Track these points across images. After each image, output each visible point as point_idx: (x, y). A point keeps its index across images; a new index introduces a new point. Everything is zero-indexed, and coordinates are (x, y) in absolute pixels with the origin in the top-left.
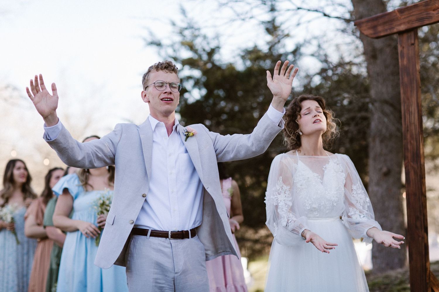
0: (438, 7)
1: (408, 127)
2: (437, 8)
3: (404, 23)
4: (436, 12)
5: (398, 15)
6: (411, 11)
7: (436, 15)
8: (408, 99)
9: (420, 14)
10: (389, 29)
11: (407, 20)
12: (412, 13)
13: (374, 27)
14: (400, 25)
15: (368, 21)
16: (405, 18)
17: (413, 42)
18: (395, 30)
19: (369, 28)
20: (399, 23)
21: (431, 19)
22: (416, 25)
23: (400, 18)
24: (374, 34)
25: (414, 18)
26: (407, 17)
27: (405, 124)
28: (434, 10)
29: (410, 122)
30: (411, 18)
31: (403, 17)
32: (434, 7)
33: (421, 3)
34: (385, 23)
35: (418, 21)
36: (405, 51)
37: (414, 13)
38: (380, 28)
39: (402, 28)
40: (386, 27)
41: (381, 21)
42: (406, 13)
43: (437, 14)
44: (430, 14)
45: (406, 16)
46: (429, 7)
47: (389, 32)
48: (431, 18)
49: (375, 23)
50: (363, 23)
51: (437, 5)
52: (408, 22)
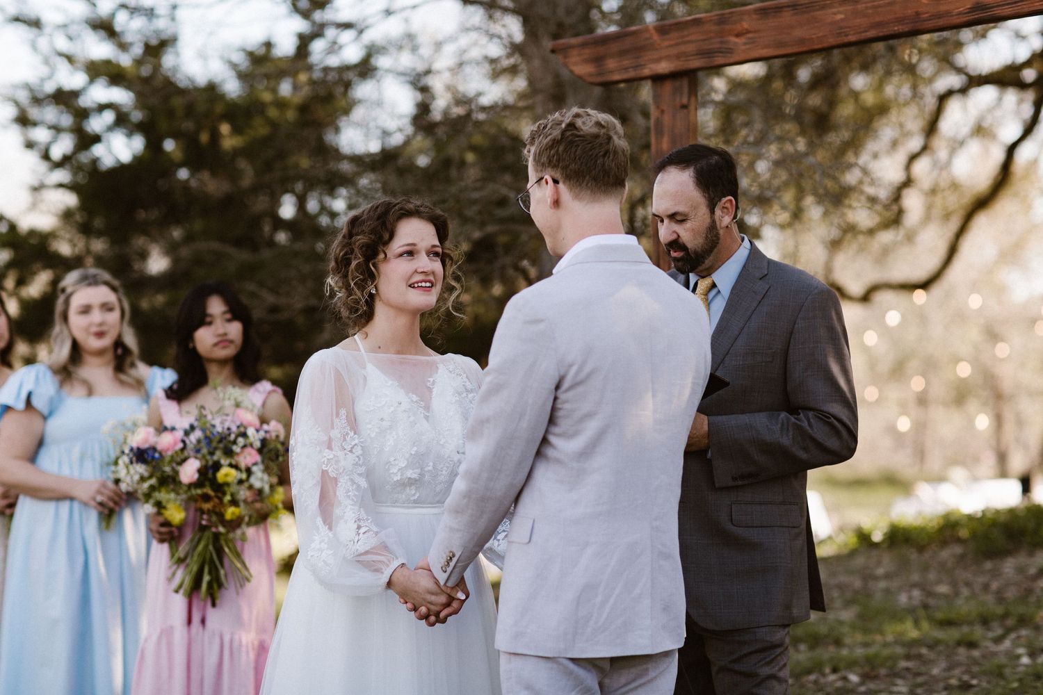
0: (747, 29)
2: (745, 31)
3: (668, 58)
4: (743, 40)
5: (656, 37)
6: (686, 33)
7: (743, 47)
9: (705, 40)
10: (632, 67)
11: (675, 51)
12: (687, 36)
13: (598, 60)
14: (659, 60)
15: (584, 45)
16: (671, 46)
17: (685, 101)
18: (647, 72)
19: (586, 61)
20: (656, 55)
21: (729, 55)
22: (695, 63)
23: (659, 45)
24: (600, 74)
25: (690, 48)
26: (677, 44)
28: (738, 35)
30: (683, 48)
31: (666, 43)
32: (738, 28)
33: (711, 16)
34: (622, 53)
35: (700, 56)
36: (667, 119)
37: (693, 38)
38: (611, 64)
39: (664, 67)
40: (626, 63)
41: (614, 47)
42: (674, 35)
43: (745, 44)
44: (728, 42)
45: (672, 43)
46: (727, 27)
47: (631, 74)
48: (731, 53)
49: (601, 50)
50: (572, 47)
51: (745, 25)
52: (678, 56)
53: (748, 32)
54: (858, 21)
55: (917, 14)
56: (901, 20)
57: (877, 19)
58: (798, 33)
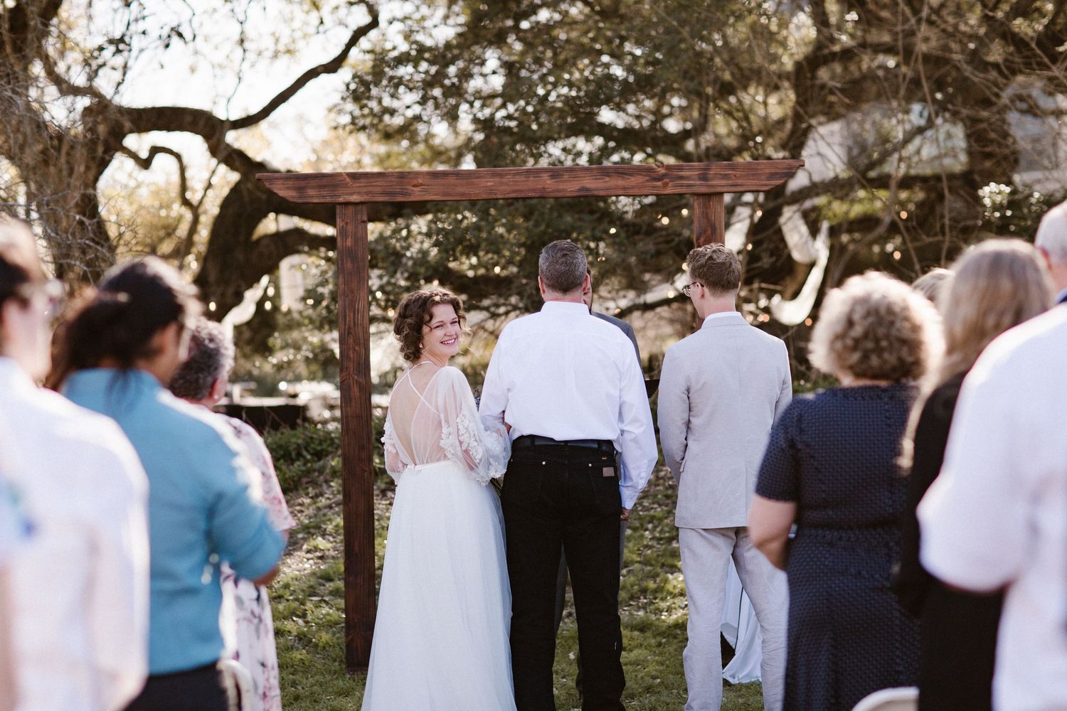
0: (421, 183)
1: (349, 328)
3: (359, 193)
4: (418, 189)
5: (348, 180)
6: (373, 180)
7: (419, 193)
8: (352, 292)
9: (389, 186)
10: (329, 196)
11: (364, 190)
13: (299, 189)
14: (352, 194)
16: (360, 187)
17: (365, 219)
18: (341, 200)
19: (290, 188)
20: (349, 191)
21: (407, 196)
22: (380, 199)
23: (351, 185)
24: (301, 198)
25: (379, 189)
26: (365, 186)
27: (345, 325)
28: (414, 186)
29: (354, 323)
30: (370, 189)
31: (358, 185)
32: (415, 182)
34: (321, 187)
35: (386, 195)
36: (350, 228)
37: (378, 184)
38: (311, 192)
39: (355, 198)
40: (324, 193)
41: (313, 183)
42: (363, 180)
43: (420, 191)
44: (406, 189)
45: (362, 185)
46: (406, 181)
47: (328, 200)
48: (411, 196)
49: (303, 183)
51: (420, 181)
52: (368, 193)
53: (422, 185)
54: (502, 188)
55: (544, 188)
56: (534, 190)
57: (517, 188)
58: (460, 190)
